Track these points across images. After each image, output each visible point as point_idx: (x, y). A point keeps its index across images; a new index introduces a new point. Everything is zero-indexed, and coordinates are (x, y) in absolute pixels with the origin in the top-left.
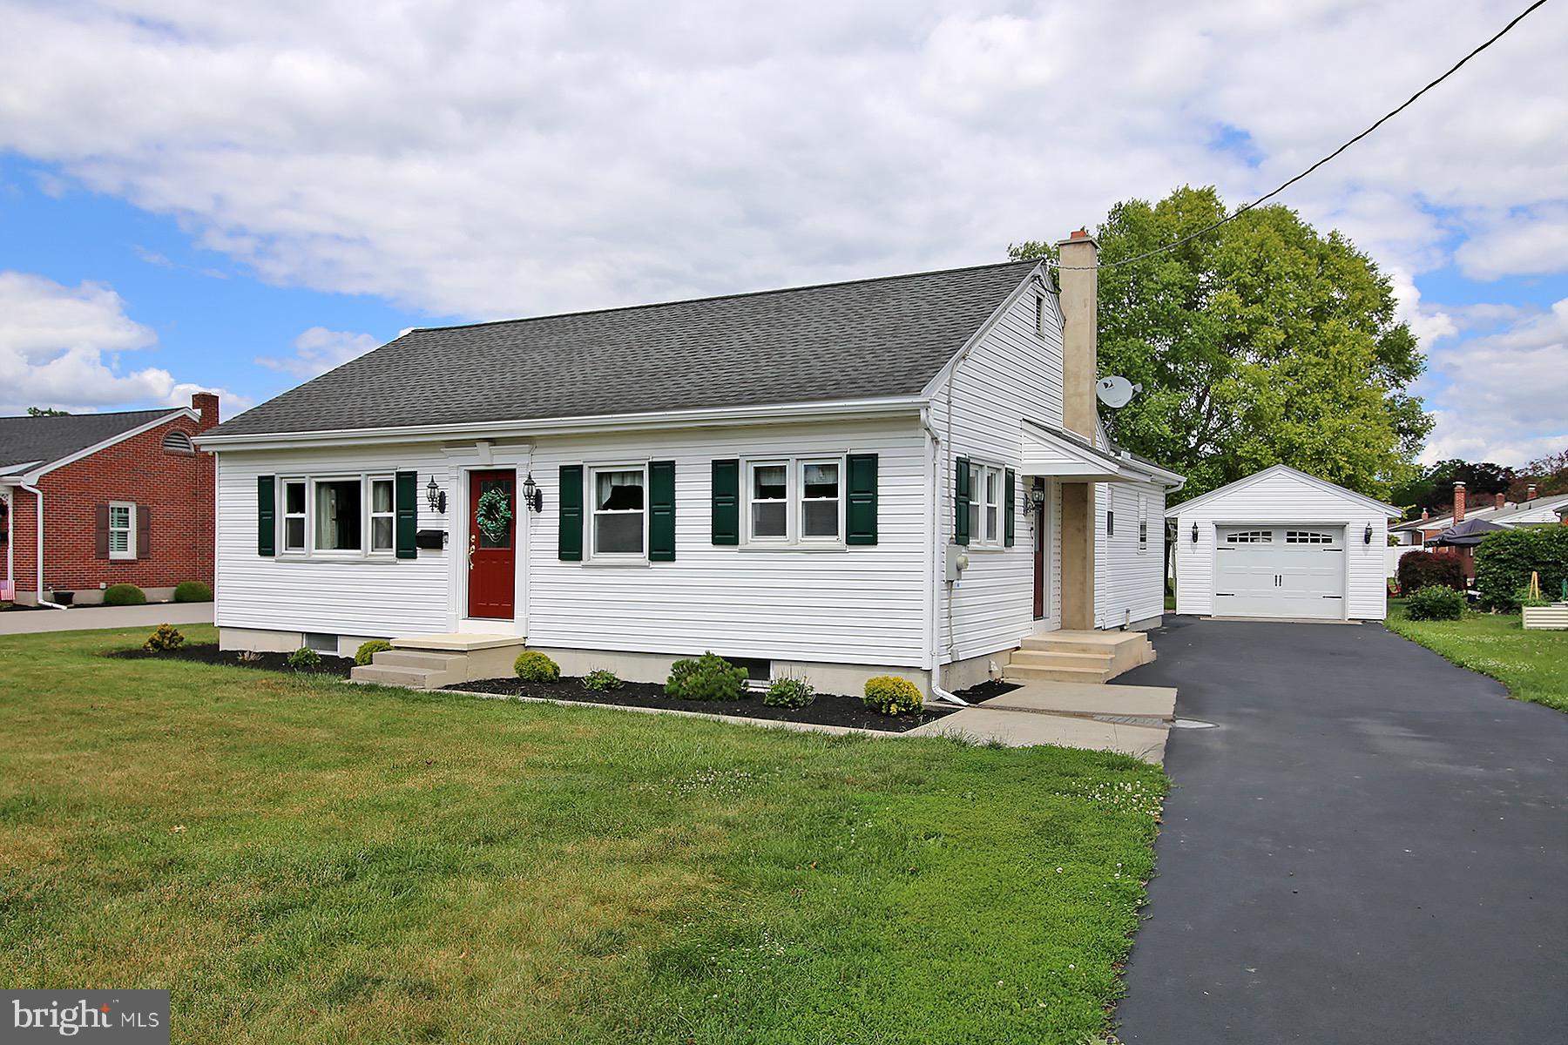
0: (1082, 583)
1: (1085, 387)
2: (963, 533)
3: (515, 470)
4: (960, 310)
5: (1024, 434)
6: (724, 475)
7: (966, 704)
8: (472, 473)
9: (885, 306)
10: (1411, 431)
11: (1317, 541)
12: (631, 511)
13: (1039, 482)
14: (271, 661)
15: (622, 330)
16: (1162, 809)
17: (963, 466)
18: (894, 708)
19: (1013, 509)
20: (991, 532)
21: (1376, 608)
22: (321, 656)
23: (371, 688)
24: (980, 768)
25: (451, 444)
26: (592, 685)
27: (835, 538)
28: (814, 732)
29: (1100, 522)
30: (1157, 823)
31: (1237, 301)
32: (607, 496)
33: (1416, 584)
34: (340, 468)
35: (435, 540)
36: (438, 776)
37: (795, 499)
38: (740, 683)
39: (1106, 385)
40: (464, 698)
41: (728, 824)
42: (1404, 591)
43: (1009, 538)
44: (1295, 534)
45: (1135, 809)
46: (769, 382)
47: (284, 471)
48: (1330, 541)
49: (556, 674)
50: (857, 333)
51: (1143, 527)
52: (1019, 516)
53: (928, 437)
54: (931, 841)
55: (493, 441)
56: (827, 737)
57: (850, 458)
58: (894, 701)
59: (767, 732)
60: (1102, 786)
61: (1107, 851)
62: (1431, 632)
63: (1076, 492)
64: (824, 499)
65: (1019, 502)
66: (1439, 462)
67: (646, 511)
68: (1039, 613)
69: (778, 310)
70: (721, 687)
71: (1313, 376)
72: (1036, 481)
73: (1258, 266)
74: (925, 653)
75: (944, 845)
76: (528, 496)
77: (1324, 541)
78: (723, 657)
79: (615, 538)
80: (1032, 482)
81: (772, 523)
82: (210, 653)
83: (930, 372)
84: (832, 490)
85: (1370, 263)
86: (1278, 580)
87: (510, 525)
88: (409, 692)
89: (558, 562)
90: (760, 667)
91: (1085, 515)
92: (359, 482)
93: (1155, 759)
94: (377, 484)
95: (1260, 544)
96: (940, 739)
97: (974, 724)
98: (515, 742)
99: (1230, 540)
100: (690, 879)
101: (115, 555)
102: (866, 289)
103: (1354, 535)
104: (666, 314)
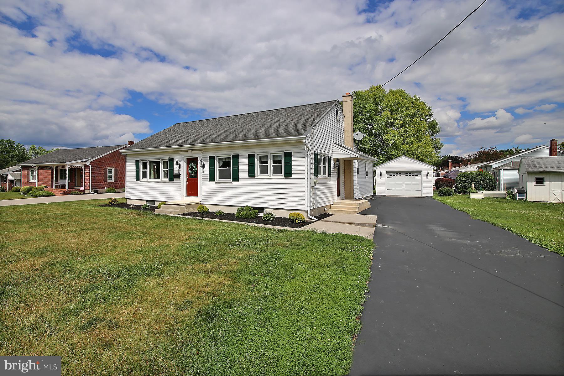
0: (350, 187)
1: (351, 134)
2: (316, 173)
3: (198, 158)
4: (315, 113)
5: (333, 147)
6: (251, 157)
7: (317, 220)
8: (187, 158)
9: (295, 113)
10: (437, 147)
11: (414, 175)
12: (228, 168)
13: (338, 160)
14: (138, 207)
15: (228, 121)
16: (373, 255)
17: (316, 155)
18: (297, 221)
19: (331, 167)
20: (324, 173)
21: (430, 194)
22: (150, 206)
23: (158, 215)
24: (319, 240)
25: (182, 151)
26: (217, 214)
27: (281, 175)
28: (273, 228)
29: (355, 171)
30: (372, 260)
31: (389, 114)
32: (221, 164)
33: (440, 187)
34: (155, 158)
35: (178, 176)
36: (162, 242)
37: (270, 164)
38: (256, 214)
39: (356, 134)
40: (181, 218)
41: (239, 259)
42: (437, 189)
43: (330, 175)
44: (408, 174)
45: (365, 255)
46: (263, 133)
47: (142, 158)
48: (417, 175)
49: (208, 211)
50: (287, 120)
51: (367, 172)
52: (332, 169)
53: (306, 147)
54: (300, 266)
55: (192, 150)
56: (276, 230)
57: (284, 153)
58: (297, 219)
59: (260, 228)
60: (355, 247)
61: (355, 270)
62: (446, 200)
63: (348, 162)
64: (278, 164)
65: (332, 165)
66: (444, 156)
67: (231, 168)
68: (338, 195)
69: (267, 115)
70: (250, 215)
71: (411, 133)
72: (337, 160)
73: (395, 105)
74: (306, 206)
75: (304, 268)
76: (201, 164)
77: (416, 175)
78: (251, 207)
79: (224, 175)
80: (336, 160)
81: (264, 171)
82: (124, 205)
83: (306, 129)
84: (280, 162)
85: (425, 104)
86: (403, 186)
87: (197, 172)
88: (167, 216)
89: (209, 182)
90: (262, 210)
91: (350, 169)
92: (160, 161)
93: (371, 238)
94: (164, 162)
95: (398, 177)
96: (308, 231)
97: (318, 226)
98: (189, 231)
99: (390, 175)
100: (221, 279)
101: (109, 181)
102: (291, 109)
103: (424, 174)
104: (239, 117)
